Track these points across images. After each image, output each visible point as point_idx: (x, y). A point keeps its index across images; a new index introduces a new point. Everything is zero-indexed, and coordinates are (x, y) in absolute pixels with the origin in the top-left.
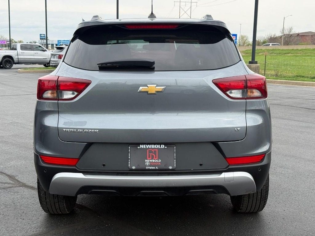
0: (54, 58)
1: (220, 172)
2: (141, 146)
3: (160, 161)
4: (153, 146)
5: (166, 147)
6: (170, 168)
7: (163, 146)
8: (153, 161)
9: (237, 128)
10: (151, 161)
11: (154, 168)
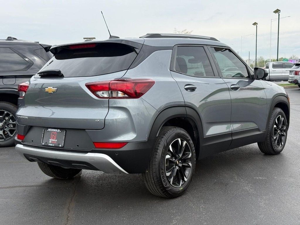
0: (292, 74)
1: (87, 152)
2: (49, 130)
3: (56, 140)
4: (54, 130)
5: (60, 131)
6: (60, 146)
7: (59, 130)
8: (53, 140)
9: (97, 119)
10: (52, 140)
11: (52, 145)
